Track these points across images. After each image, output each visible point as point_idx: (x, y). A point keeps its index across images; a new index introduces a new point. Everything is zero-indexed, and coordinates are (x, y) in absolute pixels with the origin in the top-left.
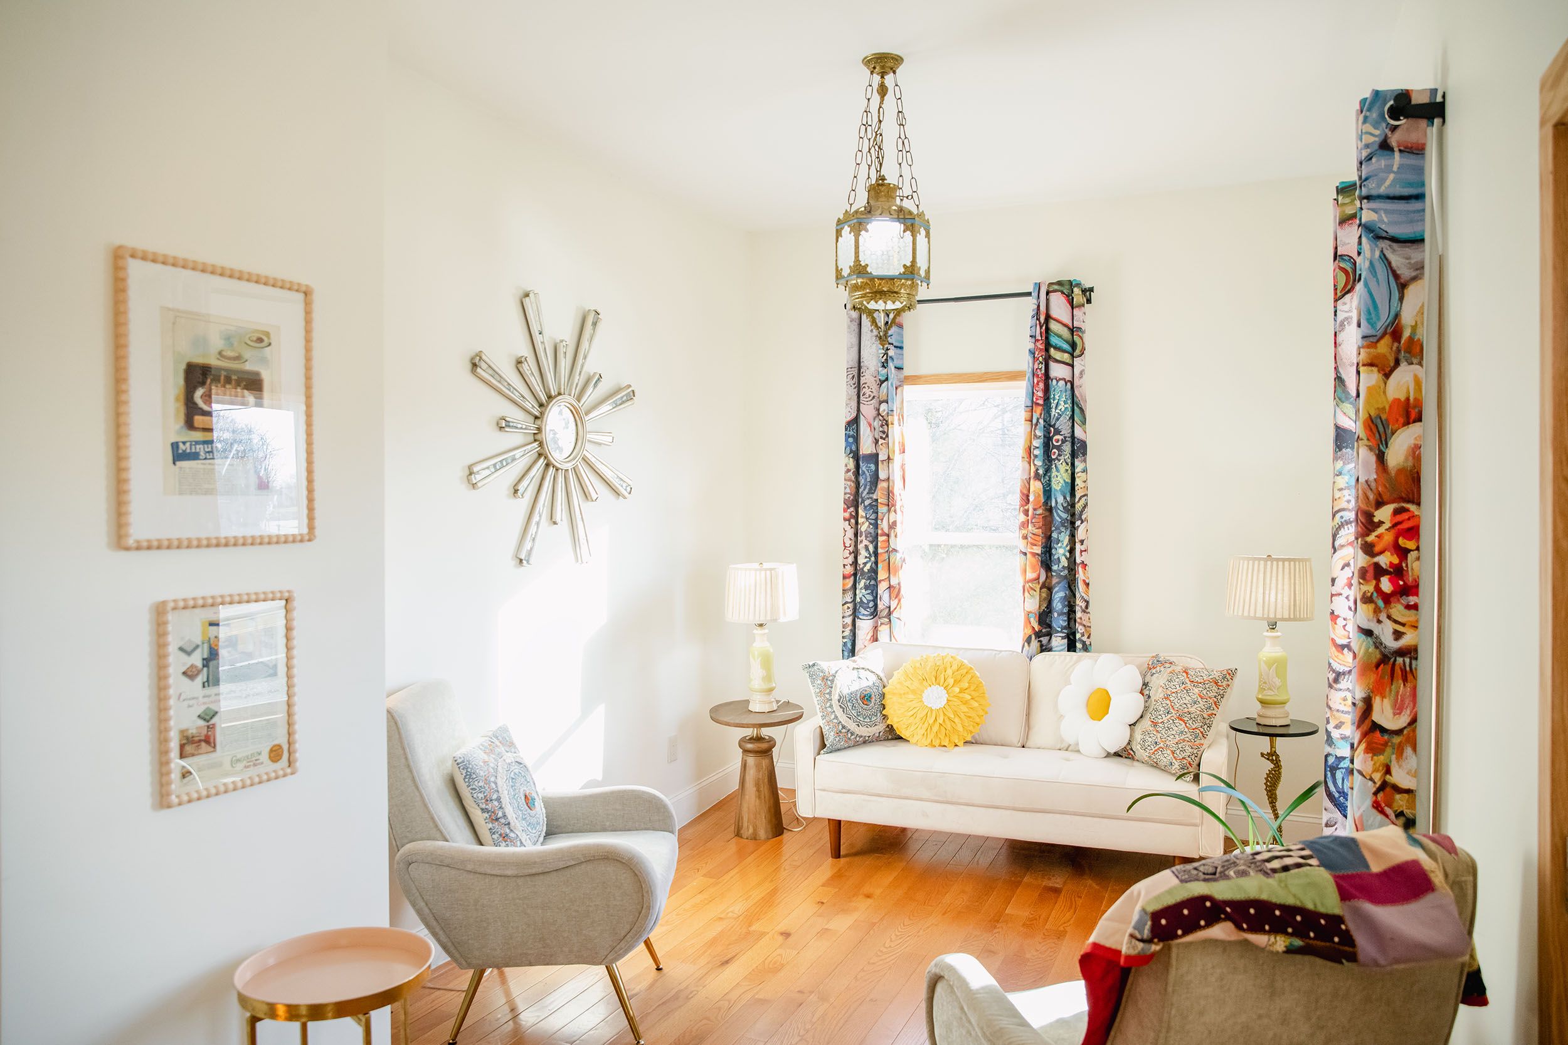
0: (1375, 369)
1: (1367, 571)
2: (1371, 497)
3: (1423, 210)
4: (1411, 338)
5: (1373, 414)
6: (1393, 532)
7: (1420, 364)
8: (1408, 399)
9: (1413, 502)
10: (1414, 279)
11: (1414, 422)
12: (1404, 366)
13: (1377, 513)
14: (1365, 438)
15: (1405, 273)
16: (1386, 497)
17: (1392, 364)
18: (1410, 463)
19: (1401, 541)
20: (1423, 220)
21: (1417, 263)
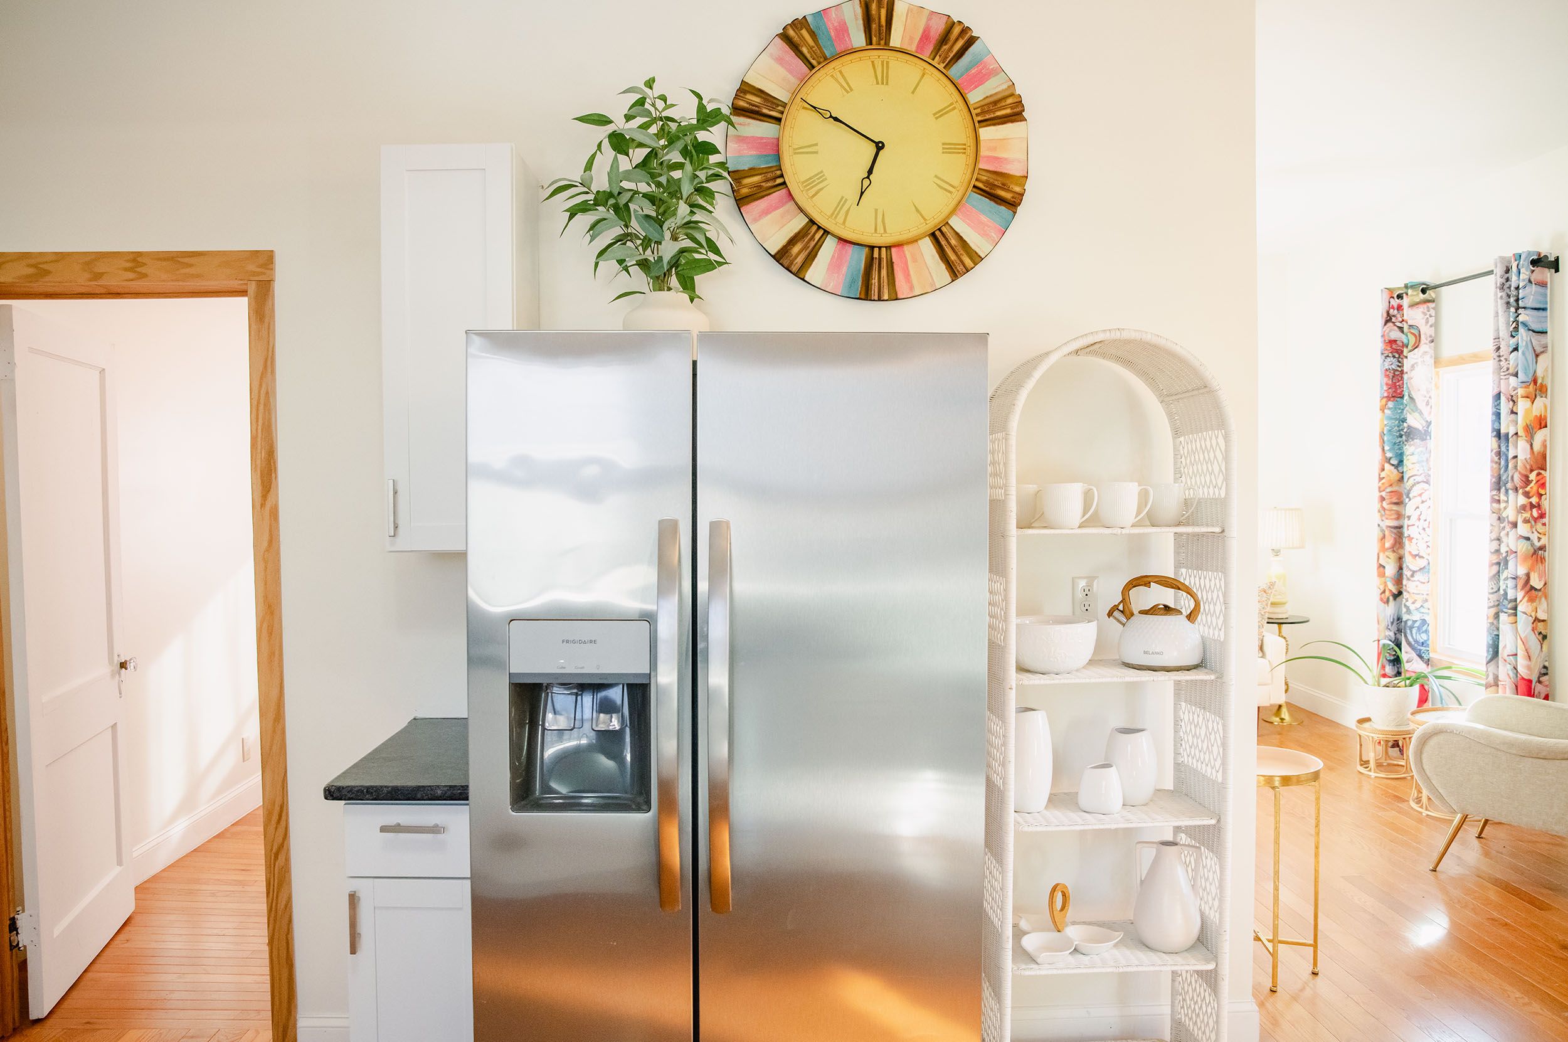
0: (1528, 399)
1: (1526, 506)
2: (1528, 467)
3: (1547, 317)
4: (1541, 383)
5: (1528, 424)
6: (1537, 485)
7: (1546, 397)
8: (1541, 416)
9: (1542, 469)
10: (1542, 352)
11: (1544, 428)
12: (1538, 398)
13: (1530, 476)
14: (1524, 436)
15: (1538, 350)
16: (1534, 467)
17: (1534, 397)
18: (1542, 450)
19: (1540, 490)
20: (1546, 322)
21: (1543, 344)
